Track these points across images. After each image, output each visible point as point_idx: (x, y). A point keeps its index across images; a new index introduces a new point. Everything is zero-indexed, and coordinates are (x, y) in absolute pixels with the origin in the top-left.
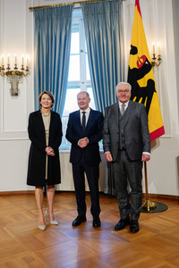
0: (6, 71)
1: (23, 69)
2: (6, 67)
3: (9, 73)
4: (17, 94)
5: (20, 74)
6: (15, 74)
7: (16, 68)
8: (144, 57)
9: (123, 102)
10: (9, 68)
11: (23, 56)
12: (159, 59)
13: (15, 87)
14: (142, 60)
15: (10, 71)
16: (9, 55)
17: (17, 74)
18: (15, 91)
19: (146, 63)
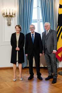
0: (5, 15)
1: (13, 14)
2: (5, 13)
3: (7, 16)
4: (10, 25)
5: (11, 16)
6: (9, 16)
7: (10, 14)
10: (7, 14)
11: (13, 8)
13: (9, 22)
15: (7, 15)
16: (7, 8)
17: (10, 16)
18: (9, 24)
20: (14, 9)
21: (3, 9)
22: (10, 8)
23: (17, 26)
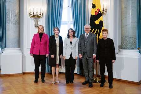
0: (32, 15)
1: (40, 14)
2: (32, 13)
3: (34, 16)
4: (37, 27)
5: (39, 17)
6: (36, 17)
7: (37, 14)
8: (99, 10)
9: (87, 33)
10: (34, 14)
11: (40, 8)
12: (106, 11)
13: (36, 23)
14: (97, 11)
15: (34, 15)
16: (34, 7)
17: (38, 17)
18: (37, 25)
19: (100, 12)
20: (42, 8)
21: (29, 8)
22: (37, 7)
23: (56, 28)
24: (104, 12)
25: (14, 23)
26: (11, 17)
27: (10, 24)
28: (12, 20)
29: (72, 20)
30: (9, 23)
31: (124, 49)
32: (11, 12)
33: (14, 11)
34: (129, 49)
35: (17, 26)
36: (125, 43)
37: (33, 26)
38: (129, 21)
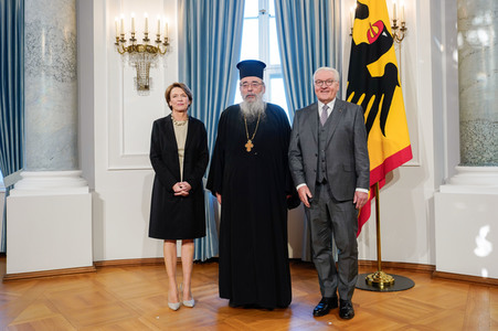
0: (128, 44)
1: (158, 41)
2: (128, 37)
3: (133, 49)
4: (147, 88)
5: (153, 51)
6: (142, 51)
7: (146, 40)
8: (380, 24)
9: (326, 103)
10: (133, 40)
11: (159, 17)
12: (403, 29)
13: (143, 75)
14: (376, 30)
15: (136, 43)
16: (133, 15)
17: (148, 51)
18: (144, 82)
19: (384, 34)
20: (167, 22)
21: (117, 19)
22: (146, 15)
23: (176, 85)
24: (398, 32)
25: (58, 73)
26: (44, 52)
27: (43, 79)
28: (51, 62)
29: (279, 63)
30: (38, 73)
31: (471, 164)
32: (44, 31)
33: (55, 28)
34: (490, 163)
35: (68, 85)
36: (475, 145)
37: (131, 85)
38: (488, 65)
